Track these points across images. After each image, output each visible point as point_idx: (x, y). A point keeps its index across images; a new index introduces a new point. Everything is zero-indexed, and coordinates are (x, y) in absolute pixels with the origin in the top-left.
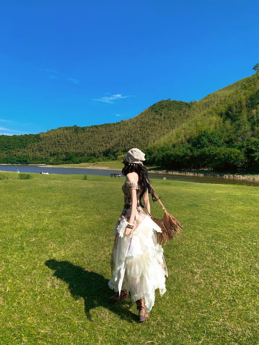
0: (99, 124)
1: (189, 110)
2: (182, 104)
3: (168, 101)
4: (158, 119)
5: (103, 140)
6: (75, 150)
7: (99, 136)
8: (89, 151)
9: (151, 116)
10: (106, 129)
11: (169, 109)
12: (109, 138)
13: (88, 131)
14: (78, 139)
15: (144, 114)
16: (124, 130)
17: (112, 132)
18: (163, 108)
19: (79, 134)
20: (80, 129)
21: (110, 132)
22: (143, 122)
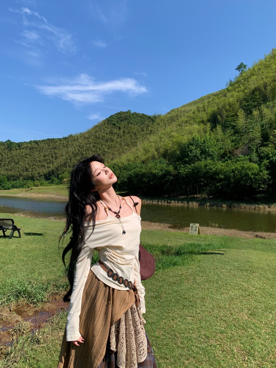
0: (41, 139)
1: (153, 124)
2: (144, 117)
3: (128, 113)
4: (116, 133)
5: (45, 158)
6: (7, 172)
7: (40, 153)
8: (25, 173)
9: (107, 129)
10: (50, 145)
11: (129, 123)
12: (52, 157)
13: (26, 148)
14: (12, 157)
15: (98, 128)
16: (73, 147)
17: (56, 148)
18: (122, 121)
19: (13, 151)
20: (15, 145)
21: (55, 149)
22: (98, 136)
